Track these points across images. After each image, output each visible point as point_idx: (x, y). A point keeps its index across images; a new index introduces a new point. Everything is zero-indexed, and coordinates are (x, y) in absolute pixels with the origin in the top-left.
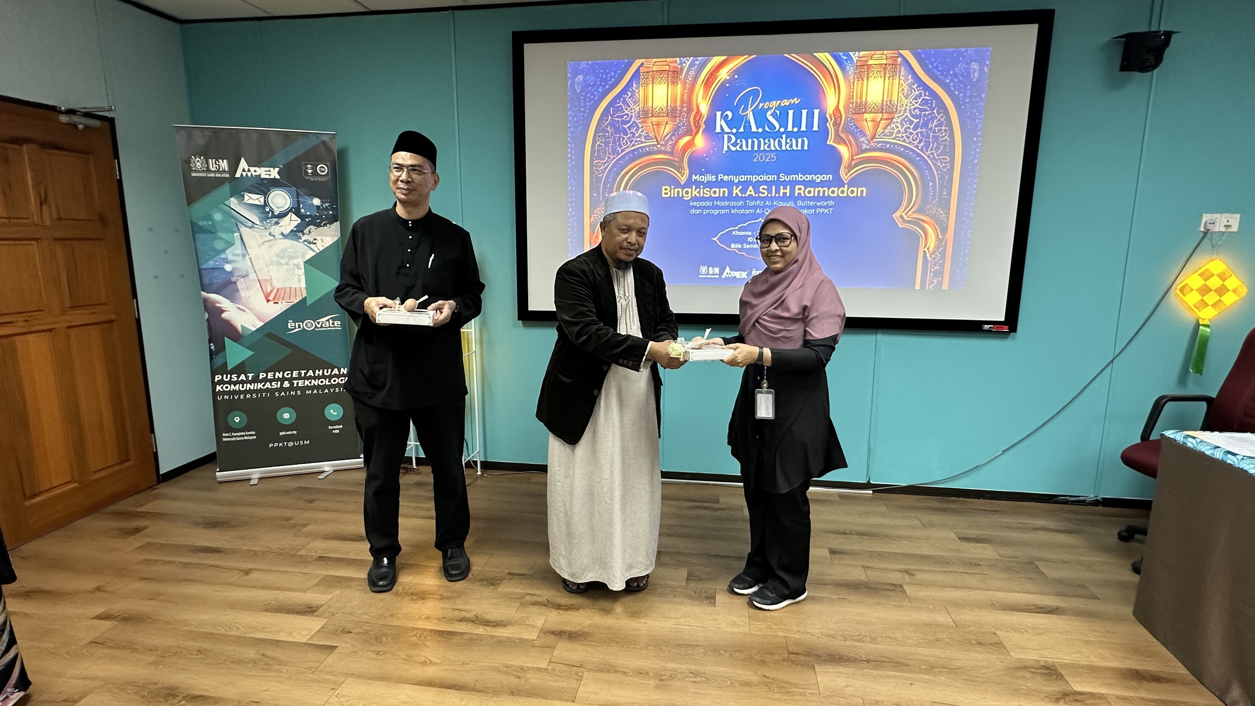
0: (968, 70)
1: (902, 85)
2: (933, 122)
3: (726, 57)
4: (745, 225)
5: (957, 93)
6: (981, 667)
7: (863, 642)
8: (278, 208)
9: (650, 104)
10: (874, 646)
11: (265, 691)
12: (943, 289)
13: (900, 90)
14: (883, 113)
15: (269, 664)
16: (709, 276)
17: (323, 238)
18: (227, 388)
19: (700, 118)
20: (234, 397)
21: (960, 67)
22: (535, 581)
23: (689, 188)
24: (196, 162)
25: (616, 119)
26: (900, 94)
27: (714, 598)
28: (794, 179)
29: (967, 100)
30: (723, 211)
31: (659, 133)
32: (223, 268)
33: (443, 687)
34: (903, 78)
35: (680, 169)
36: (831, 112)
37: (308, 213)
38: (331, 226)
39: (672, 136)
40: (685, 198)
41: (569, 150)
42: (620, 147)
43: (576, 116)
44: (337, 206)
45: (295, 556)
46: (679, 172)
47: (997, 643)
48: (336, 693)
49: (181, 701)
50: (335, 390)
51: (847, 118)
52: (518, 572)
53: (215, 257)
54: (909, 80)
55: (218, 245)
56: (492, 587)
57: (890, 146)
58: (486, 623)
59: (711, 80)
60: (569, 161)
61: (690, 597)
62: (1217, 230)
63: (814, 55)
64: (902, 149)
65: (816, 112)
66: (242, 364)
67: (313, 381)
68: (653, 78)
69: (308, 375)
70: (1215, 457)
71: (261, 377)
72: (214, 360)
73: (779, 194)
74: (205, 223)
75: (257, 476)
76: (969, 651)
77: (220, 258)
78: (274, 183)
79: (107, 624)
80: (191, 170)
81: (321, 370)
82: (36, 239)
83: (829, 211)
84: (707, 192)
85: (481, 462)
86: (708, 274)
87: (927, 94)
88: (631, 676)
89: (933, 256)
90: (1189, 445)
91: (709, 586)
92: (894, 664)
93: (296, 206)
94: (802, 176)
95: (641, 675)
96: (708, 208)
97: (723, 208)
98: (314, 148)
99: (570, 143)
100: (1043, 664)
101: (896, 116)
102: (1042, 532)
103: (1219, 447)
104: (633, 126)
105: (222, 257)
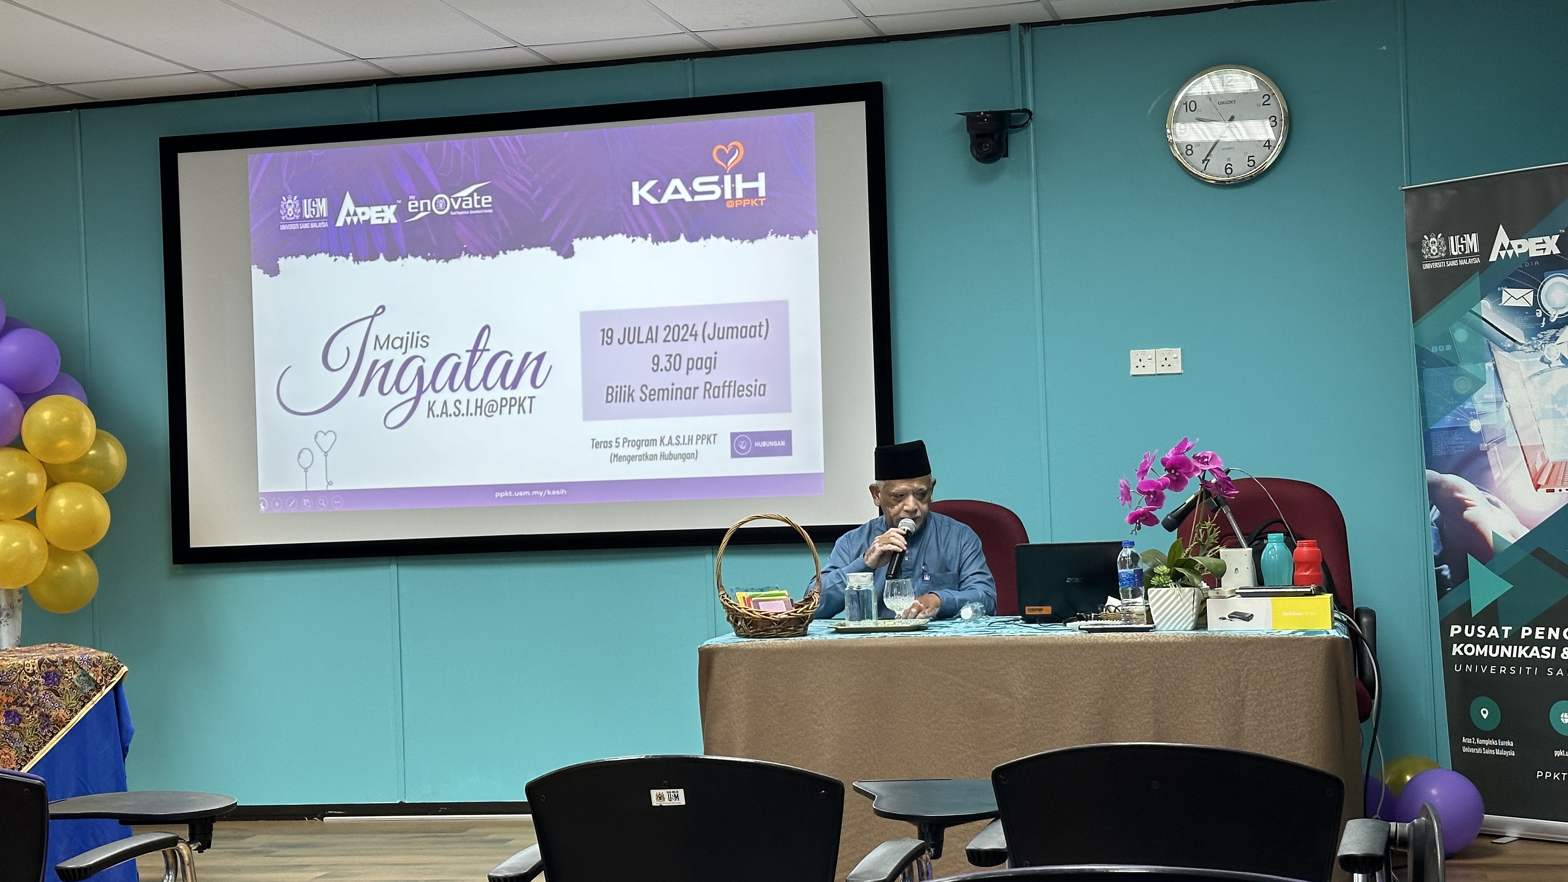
8: (1556, 309)
18: (1469, 650)
20: (1479, 669)
24: (1431, 245)
32: (1468, 427)
53: (1454, 408)
55: (1460, 386)
66: (1493, 606)
71: (1523, 637)
74: (1441, 349)
75: (1521, 830)
77: (1463, 409)
78: (1550, 265)
80: (1423, 260)
105: (1466, 407)
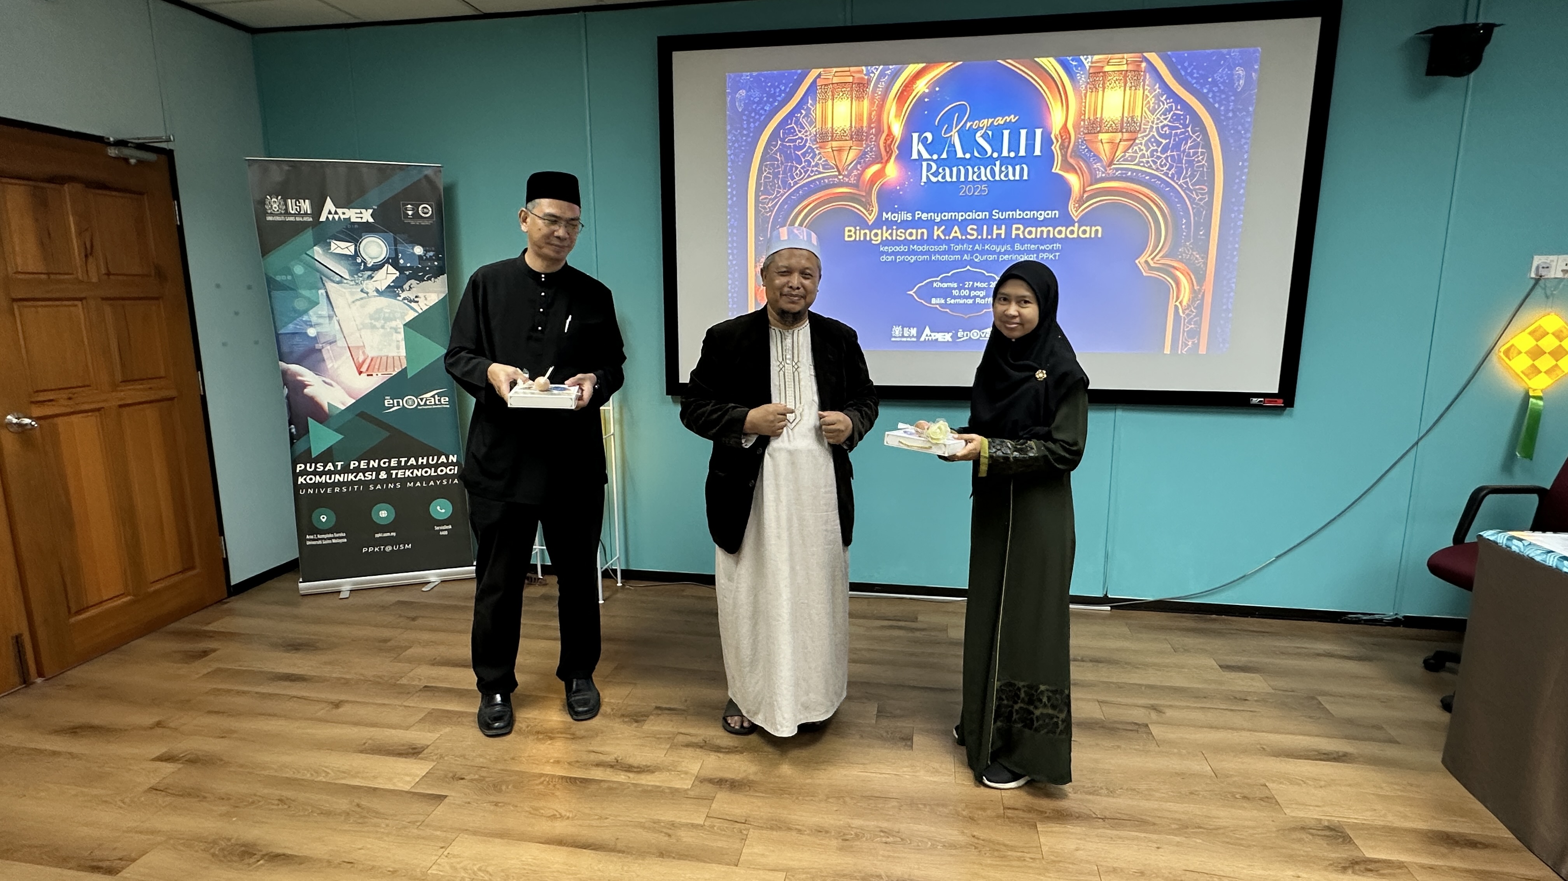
0: (1231, 77)
1: (1147, 97)
2: (1186, 144)
3: (923, 65)
4: (949, 274)
5: (1217, 105)
6: (1248, 827)
7: (1097, 795)
8: (372, 258)
9: (830, 125)
10: (1111, 800)
11: (360, 849)
12: (1200, 353)
13: (1145, 103)
14: (1123, 132)
15: (365, 817)
16: (905, 339)
17: (427, 295)
18: (311, 479)
19: (892, 141)
20: (319, 491)
21: (1220, 74)
22: (689, 717)
23: (878, 229)
24: (272, 203)
25: (788, 144)
26: (1145, 109)
27: (911, 739)
28: (1011, 217)
29: (1230, 115)
30: (921, 258)
31: (840, 161)
32: (306, 333)
33: (577, 847)
34: (1149, 88)
35: (867, 205)
36: (1057, 132)
37: (409, 265)
38: (436, 280)
39: (856, 165)
40: (873, 242)
41: (729, 183)
42: (793, 178)
43: (737, 141)
44: (443, 256)
45: (395, 685)
46: (866, 209)
47: (1267, 797)
48: (446, 853)
49: (259, 861)
50: (442, 482)
51: (1077, 139)
52: (667, 706)
53: (295, 319)
54: (1155, 90)
55: (299, 304)
56: (636, 724)
57: (1132, 173)
58: (629, 769)
59: (905, 93)
60: (729, 197)
61: (881, 738)
62: (1552, 275)
63: (1036, 62)
64: (1147, 178)
65: (1038, 132)
66: (330, 449)
67: (415, 471)
68: (832, 92)
69: (409, 464)
70: (1547, 564)
71: (351, 468)
72: (295, 446)
73: (992, 235)
74: (284, 277)
75: (349, 588)
76: (1232, 807)
77: (301, 320)
78: (366, 228)
79: (168, 768)
80: (266, 213)
81: (425, 458)
82: (81, 299)
83: (1055, 256)
84: (901, 234)
85: (622, 571)
86: (903, 336)
87: (1179, 107)
88: (809, 835)
89: (1187, 312)
90: (1514, 548)
91: (905, 725)
92: (1136, 823)
93: (394, 256)
94: (1021, 212)
95: (819, 834)
96: (902, 253)
97: (922, 253)
98: (416, 184)
99: (730, 175)
100: (1326, 824)
101: (1139, 135)
102: (1325, 659)
103: (1553, 552)
104: (808, 153)
105: (304, 319)
